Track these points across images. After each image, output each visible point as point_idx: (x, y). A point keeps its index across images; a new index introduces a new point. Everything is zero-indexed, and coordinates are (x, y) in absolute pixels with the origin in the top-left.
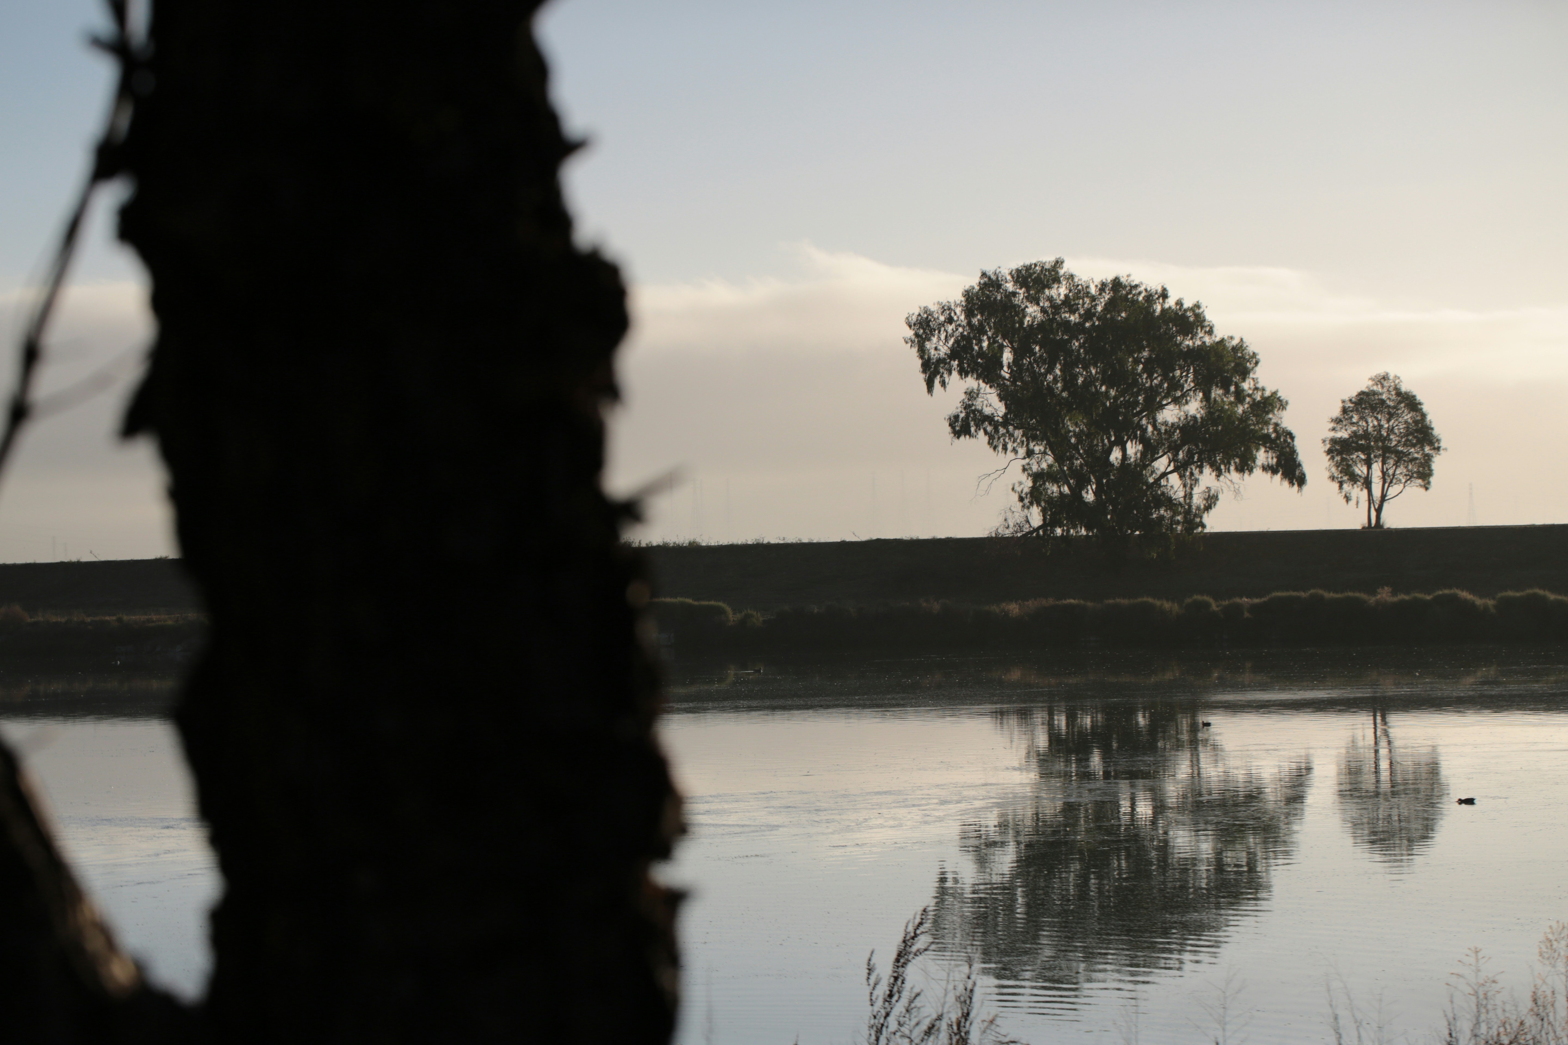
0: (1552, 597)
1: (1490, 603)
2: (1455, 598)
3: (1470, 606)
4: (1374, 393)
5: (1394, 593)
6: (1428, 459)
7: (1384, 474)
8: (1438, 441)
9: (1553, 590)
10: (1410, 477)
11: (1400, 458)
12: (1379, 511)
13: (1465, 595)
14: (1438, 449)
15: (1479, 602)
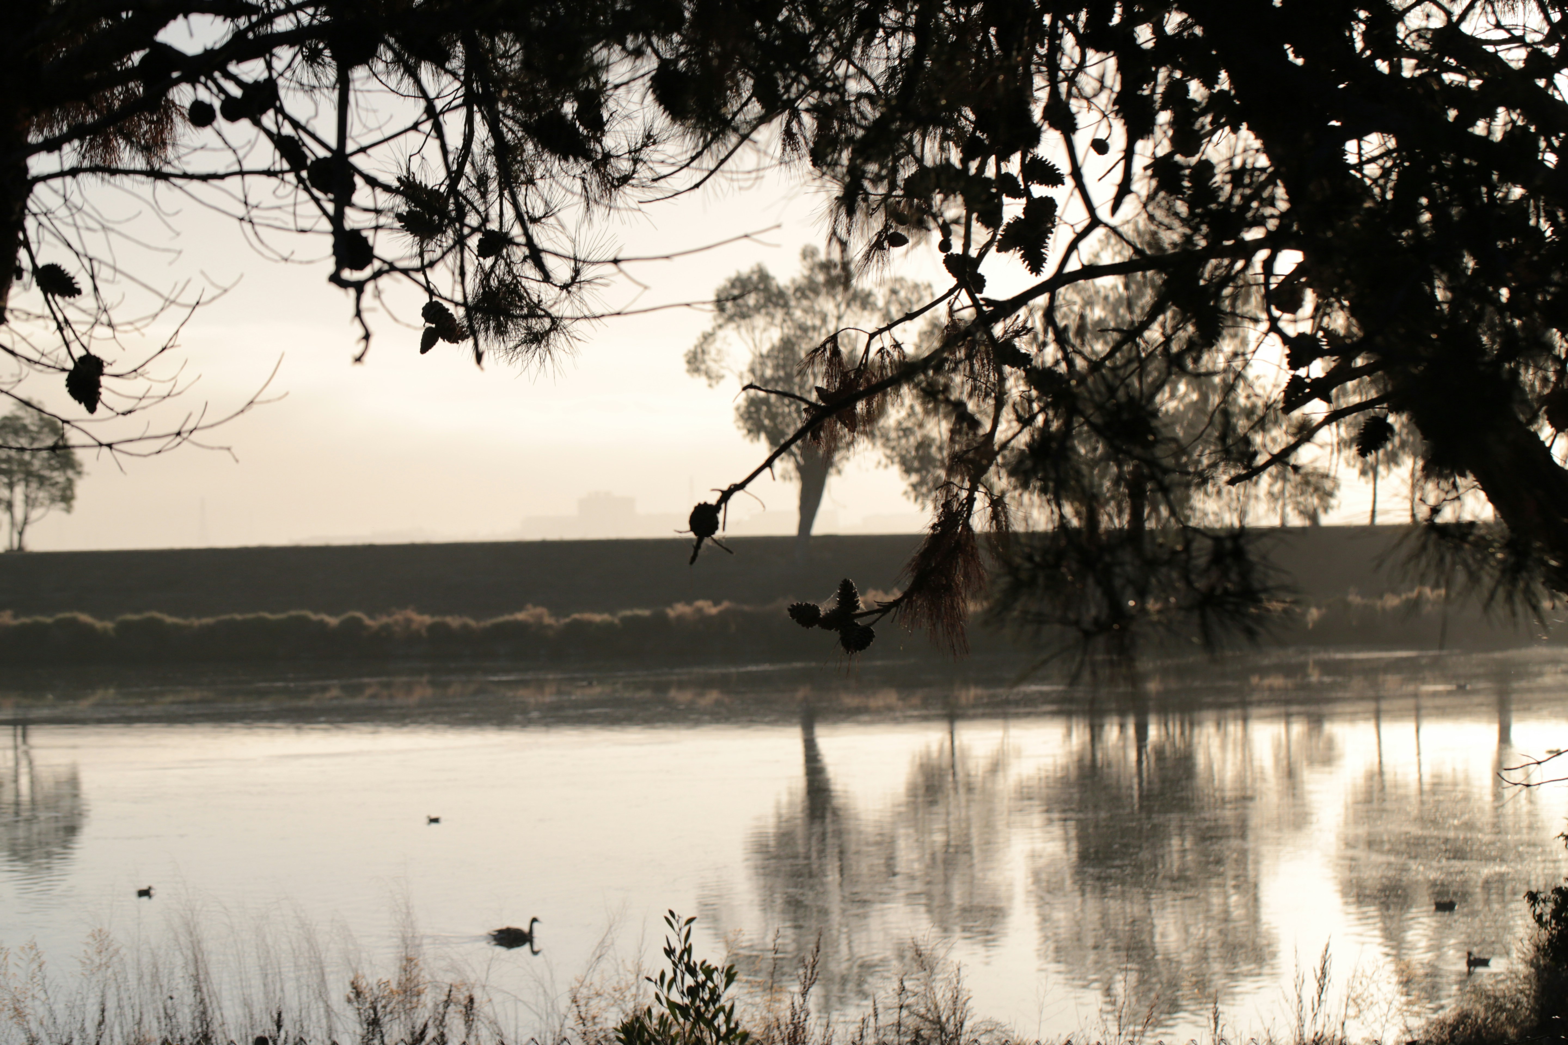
0: (169, 620)
1: (109, 625)
2: (74, 622)
3: (89, 630)
4: (17, 418)
5: (16, 616)
6: (70, 483)
7: (27, 497)
8: (81, 465)
9: (171, 614)
10: (53, 500)
11: (42, 481)
12: (21, 534)
13: (84, 618)
14: (79, 473)
15: (99, 624)
